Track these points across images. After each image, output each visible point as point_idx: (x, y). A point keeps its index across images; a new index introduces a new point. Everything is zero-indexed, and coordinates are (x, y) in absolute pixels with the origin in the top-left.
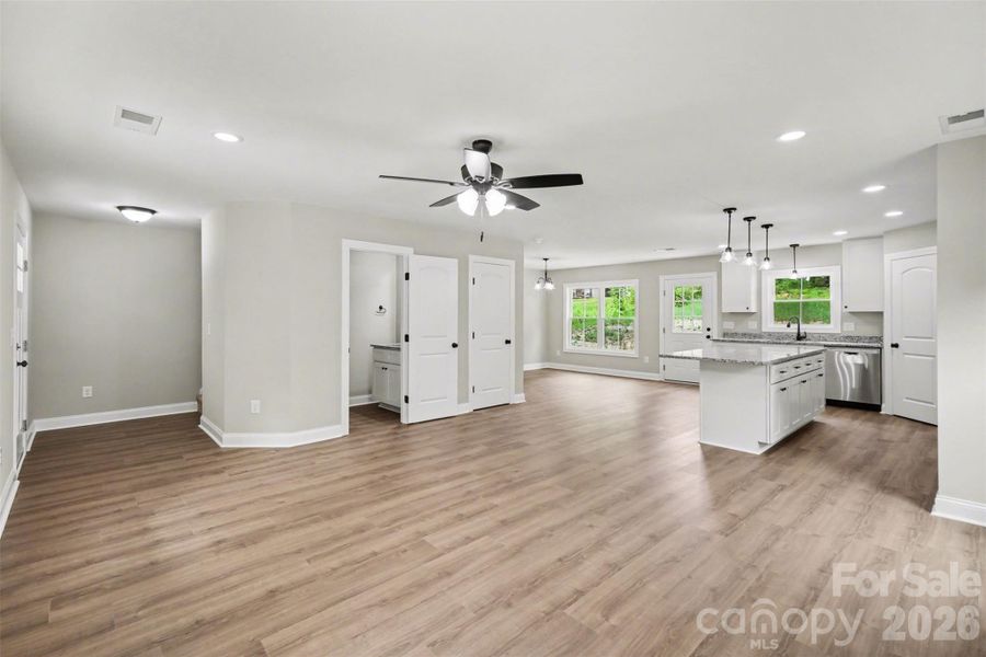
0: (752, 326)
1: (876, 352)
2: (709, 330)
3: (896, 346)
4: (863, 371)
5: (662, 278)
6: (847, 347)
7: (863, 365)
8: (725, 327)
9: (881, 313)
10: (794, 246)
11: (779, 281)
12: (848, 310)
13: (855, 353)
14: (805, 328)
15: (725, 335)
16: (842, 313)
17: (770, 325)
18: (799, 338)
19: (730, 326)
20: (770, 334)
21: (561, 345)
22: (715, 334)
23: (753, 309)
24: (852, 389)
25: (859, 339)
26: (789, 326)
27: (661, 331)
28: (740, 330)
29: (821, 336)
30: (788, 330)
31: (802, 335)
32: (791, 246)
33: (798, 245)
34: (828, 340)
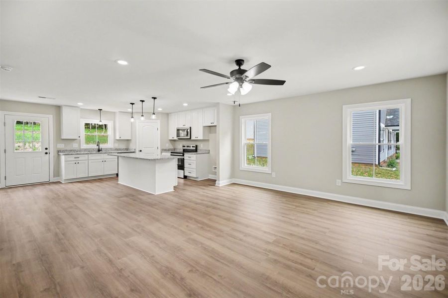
0: (75, 146)
2: (46, 149)
8: (58, 147)
11: (87, 125)
12: (115, 139)
15: (59, 151)
17: (84, 146)
18: (98, 151)
20: (85, 150)
22: (51, 151)
28: (68, 148)
29: (107, 149)
31: (100, 149)
32: (99, 110)
33: (102, 110)
34: (109, 151)
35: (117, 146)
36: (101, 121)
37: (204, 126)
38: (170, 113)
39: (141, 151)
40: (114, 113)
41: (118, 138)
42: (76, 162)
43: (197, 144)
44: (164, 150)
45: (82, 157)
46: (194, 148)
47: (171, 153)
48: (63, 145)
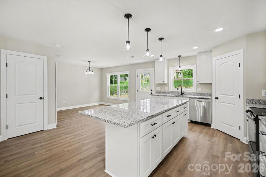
0: (166, 89)
1: (209, 100)
2: (152, 90)
3: (217, 98)
4: (205, 109)
5: (137, 70)
6: (198, 98)
7: (205, 106)
8: (157, 89)
9: (211, 84)
10: (180, 56)
12: (199, 82)
13: (201, 101)
14: (184, 90)
15: (157, 92)
16: (197, 84)
17: (172, 89)
18: (182, 94)
19: (159, 89)
20: (172, 92)
21: (106, 96)
22: (153, 92)
23: (166, 82)
24: (201, 116)
25: (203, 94)
26: (178, 89)
27: (137, 91)
28: (162, 91)
29: (189, 93)
30: (178, 91)
31: (183, 93)
32: (179, 56)
33: (181, 56)
34: (192, 94)
35: (200, 90)
36: (180, 67)
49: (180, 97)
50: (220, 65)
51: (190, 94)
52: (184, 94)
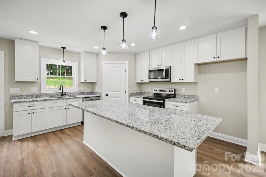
0: (34, 90)
6: (91, 97)
9: (95, 83)
11: (49, 65)
12: (86, 81)
15: (13, 97)
16: (79, 84)
18: (63, 95)
19: (16, 91)
25: (85, 93)
31: (64, 93)
32: (62, 47)
33: (65, 48)
34: (74, 95)
35: (82, 89)
36: (64, 61)
37: (195, 64)
38: (138, 53)
39: (107, 95)
40: (79, 54)
41: (83, 81)
42: (30, 112)
43: (177, 87)
44: (132, 95)
45: (38, 105)
46: (173, 93)
47: (144, 98)
48: (19, 89)
49: (72, 98)
50: (110, 69)
51: (71, 94)
52: (65, 95)
